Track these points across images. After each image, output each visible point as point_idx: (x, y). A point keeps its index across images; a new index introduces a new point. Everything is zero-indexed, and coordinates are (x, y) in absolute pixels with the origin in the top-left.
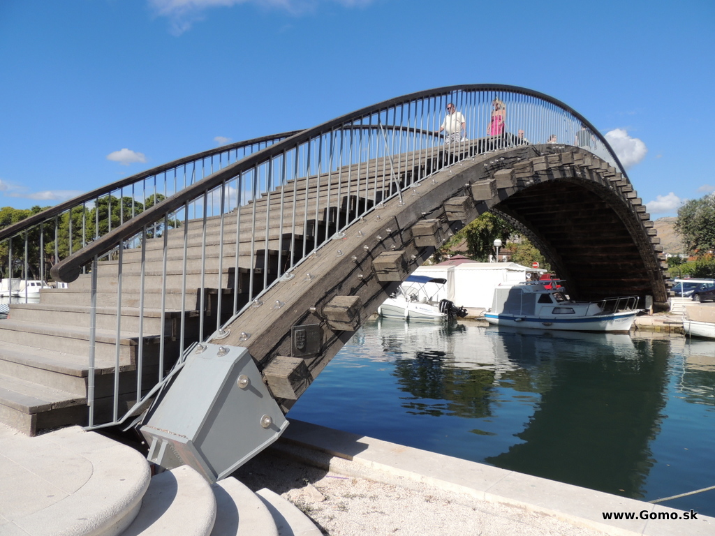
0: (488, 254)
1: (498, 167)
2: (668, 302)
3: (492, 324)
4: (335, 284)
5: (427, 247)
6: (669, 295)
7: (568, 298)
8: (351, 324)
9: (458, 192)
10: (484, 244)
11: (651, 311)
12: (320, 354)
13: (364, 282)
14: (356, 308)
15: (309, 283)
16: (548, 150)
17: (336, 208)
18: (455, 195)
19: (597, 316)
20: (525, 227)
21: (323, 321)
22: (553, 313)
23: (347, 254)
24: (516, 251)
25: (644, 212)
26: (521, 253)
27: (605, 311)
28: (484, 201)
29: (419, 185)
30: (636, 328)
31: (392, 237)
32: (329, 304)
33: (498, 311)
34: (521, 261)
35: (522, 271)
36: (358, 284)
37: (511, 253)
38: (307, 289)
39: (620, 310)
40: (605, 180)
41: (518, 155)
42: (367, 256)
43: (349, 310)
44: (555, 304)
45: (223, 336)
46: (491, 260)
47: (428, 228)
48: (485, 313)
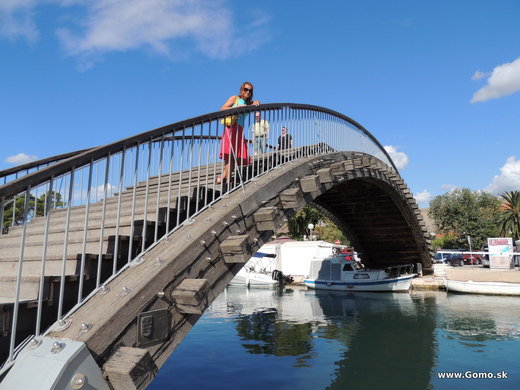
0: (303, 234)
1: (319, 167)
2: (432, 268)
3: (310, 288)
4: (184, 267)
5: (267, 231)
6: (433, 263)
7: (363, 267)
8: (199, 308)
9: (291, 185)
10: (300, 228)
11: (422, 274)
12: (168, 339)
13: (212, 264)
14: (204, 291)
15: (159, 267)
16: (352, 156)
17: (187, 197)
18: (288, 187)
19: (385, 280)
20: (332, 215)
21: (171, 305)
22: (354, 278)
23: (196, 238)
24: (323, 233)
25: (415, 203)
26: (326, 233)
27: (390, 276)
28: (309, 193)
29: (258, 179)
30: (412, 288)
31: (237, 223)
32: (178, 287)
33: (315, 278)
34: (326, 239)
35: (330, 247)
36: (206, 266)
37: (318, 234)
38: (155, 274)
39: (402, 275)
40: (389, 180)
41: (332, 158)
42: (215, 240)
43: (197, 293)
44: (355, 271)
45: (63, 327)
46: (305, 239)
47: (268, 215)
48: (304, 279)
